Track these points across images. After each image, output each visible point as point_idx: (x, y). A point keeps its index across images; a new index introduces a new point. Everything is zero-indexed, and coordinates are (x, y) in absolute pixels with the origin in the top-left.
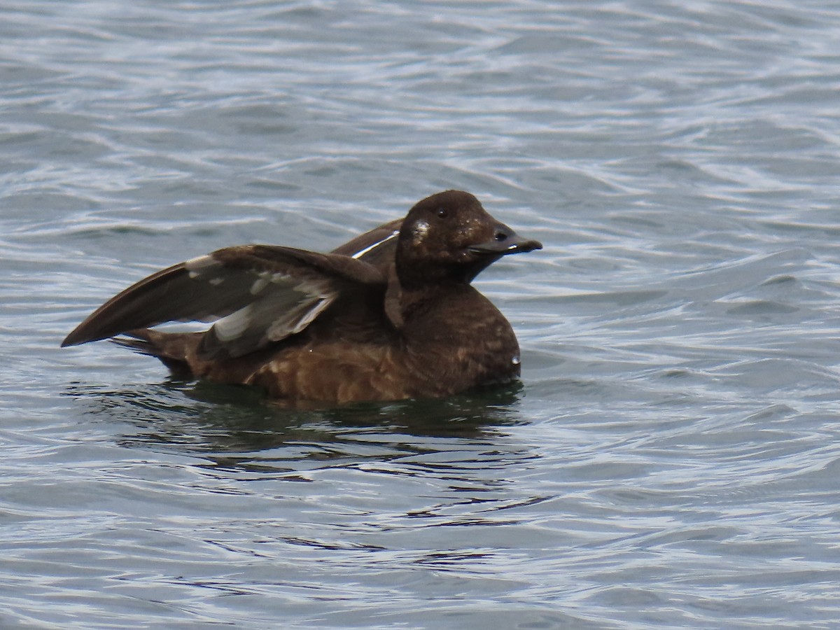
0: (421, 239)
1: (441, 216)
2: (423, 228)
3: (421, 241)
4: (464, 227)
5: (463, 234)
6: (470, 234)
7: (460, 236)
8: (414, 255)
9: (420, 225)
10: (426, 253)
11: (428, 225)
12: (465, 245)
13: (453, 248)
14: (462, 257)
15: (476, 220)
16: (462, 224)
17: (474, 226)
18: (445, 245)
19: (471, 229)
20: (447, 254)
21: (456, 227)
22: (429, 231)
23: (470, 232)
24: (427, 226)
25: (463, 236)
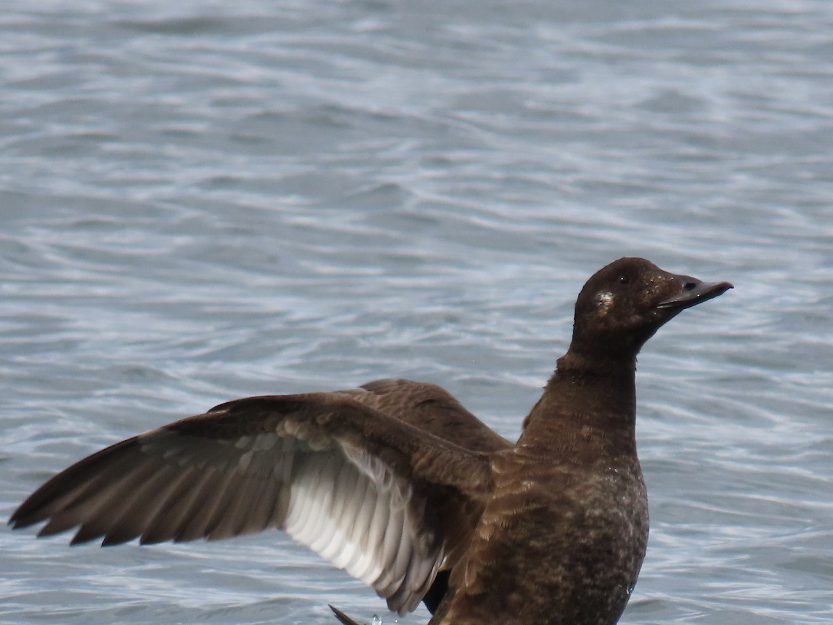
0: (607, 308)
1: (623, 282)
2: (607, 298)
3: (607, 311)
4: (650, 286)
5: (651, 292)
6: (658, 291)
7: (647, 297)
8: (601, 326)
9: (602, 296)
10: (614, 322)
11: (611, 294)
12: (654, 305)
13: (643, 310)
14: (652, 316)
15: (660, 277)
16: (647, 284)
17: (659, 282)
18: (634, 309)
19: (657, 286)
20: (638, 317)
21: (641, 289)
22: (614, 299)
23: (657, 289)
24: (610, 296)
25: (650, 295)
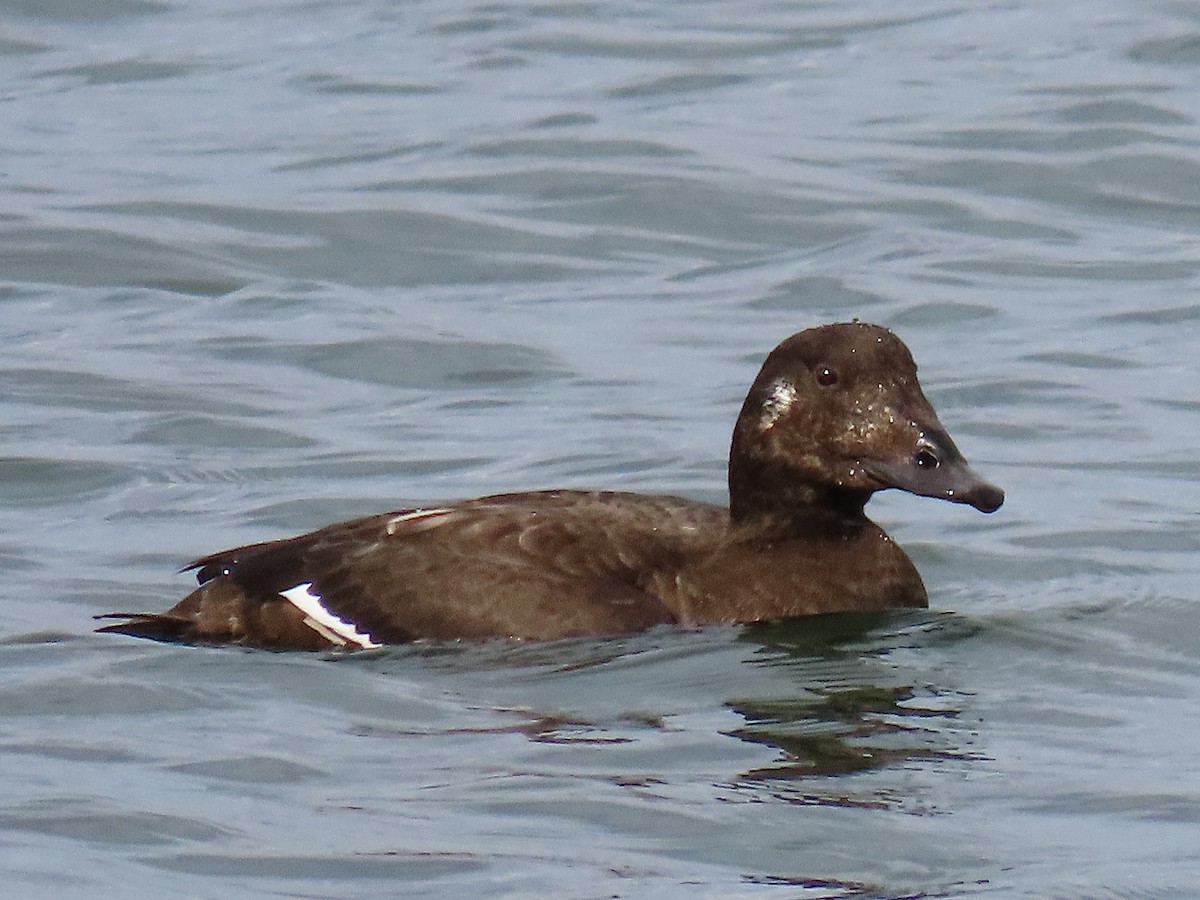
0: (775, 418)
1: (824, 379)
2: (784, 395)
3: (774, 422)
4: (861, 417)
5: (856, 431)
6: (868, 435)
7: (848, 434)
9: (779, 389)
10: (777, 449)
11: (794, 392)
12: (856, 455)
13: (831, 453)
14: (844, 474)
15: (887, 410)
16: (859, 411)
17: (880, 421)
18: (816, 445)
19: (871, 426)
20: (818, 463)
21: (845, 413)
22: (793, 405)
23: (869, 431)
24: (792, 395)
25: (854, 435)
